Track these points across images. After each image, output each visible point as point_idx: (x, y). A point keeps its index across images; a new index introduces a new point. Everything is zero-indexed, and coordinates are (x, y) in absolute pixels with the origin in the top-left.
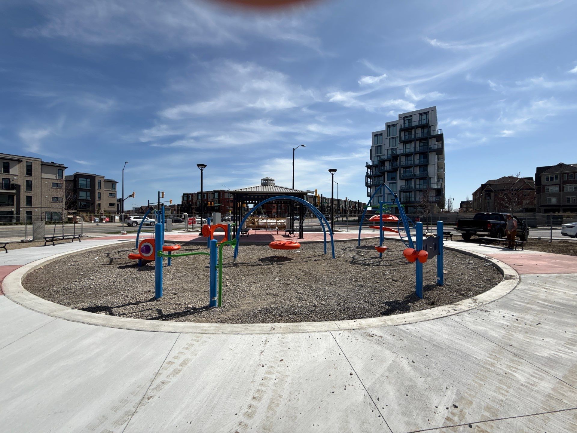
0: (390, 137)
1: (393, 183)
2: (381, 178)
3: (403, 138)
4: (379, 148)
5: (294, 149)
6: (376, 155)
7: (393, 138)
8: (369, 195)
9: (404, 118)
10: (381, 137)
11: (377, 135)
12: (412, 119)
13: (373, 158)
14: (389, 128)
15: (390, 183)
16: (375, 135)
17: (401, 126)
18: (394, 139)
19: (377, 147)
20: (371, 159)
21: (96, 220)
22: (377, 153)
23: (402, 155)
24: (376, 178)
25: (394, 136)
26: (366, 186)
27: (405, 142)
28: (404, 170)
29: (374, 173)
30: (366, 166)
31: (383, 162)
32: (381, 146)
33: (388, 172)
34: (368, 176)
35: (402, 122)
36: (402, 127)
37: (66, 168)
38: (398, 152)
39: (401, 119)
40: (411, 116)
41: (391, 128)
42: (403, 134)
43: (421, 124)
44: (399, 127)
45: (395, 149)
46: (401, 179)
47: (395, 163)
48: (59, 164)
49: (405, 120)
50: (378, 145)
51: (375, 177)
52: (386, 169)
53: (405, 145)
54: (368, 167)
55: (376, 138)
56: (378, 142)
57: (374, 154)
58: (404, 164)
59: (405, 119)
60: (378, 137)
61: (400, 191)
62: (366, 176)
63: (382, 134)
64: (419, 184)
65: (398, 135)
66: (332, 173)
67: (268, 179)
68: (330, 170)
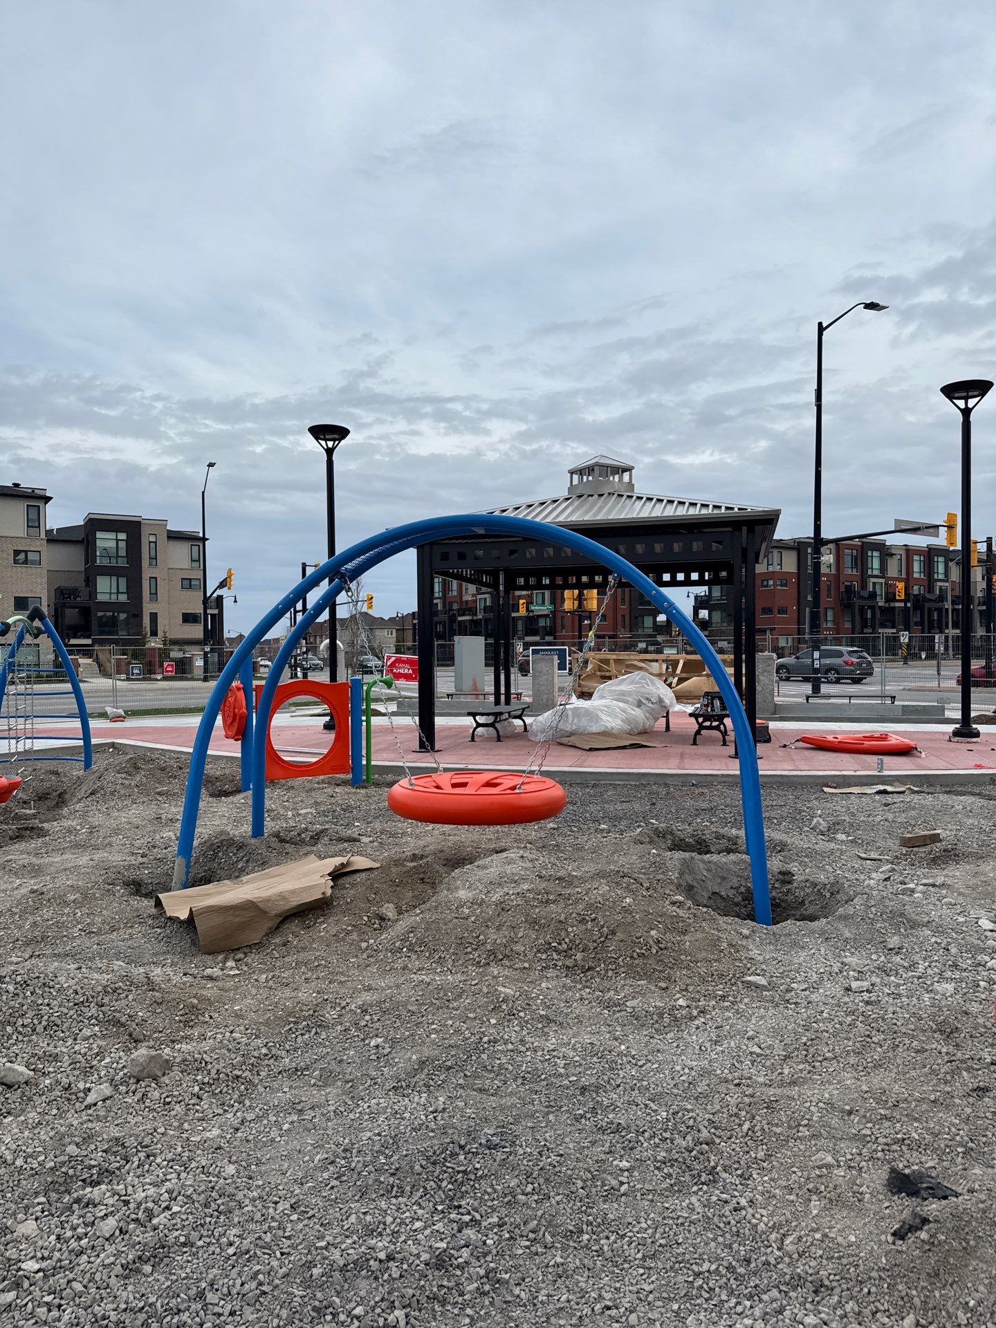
5: (820, 324)
21: (136, 671)
37: (48, 499)
48: (33, 490)
66: (961, 403)
67: (597, 464)
68: (951, 391)
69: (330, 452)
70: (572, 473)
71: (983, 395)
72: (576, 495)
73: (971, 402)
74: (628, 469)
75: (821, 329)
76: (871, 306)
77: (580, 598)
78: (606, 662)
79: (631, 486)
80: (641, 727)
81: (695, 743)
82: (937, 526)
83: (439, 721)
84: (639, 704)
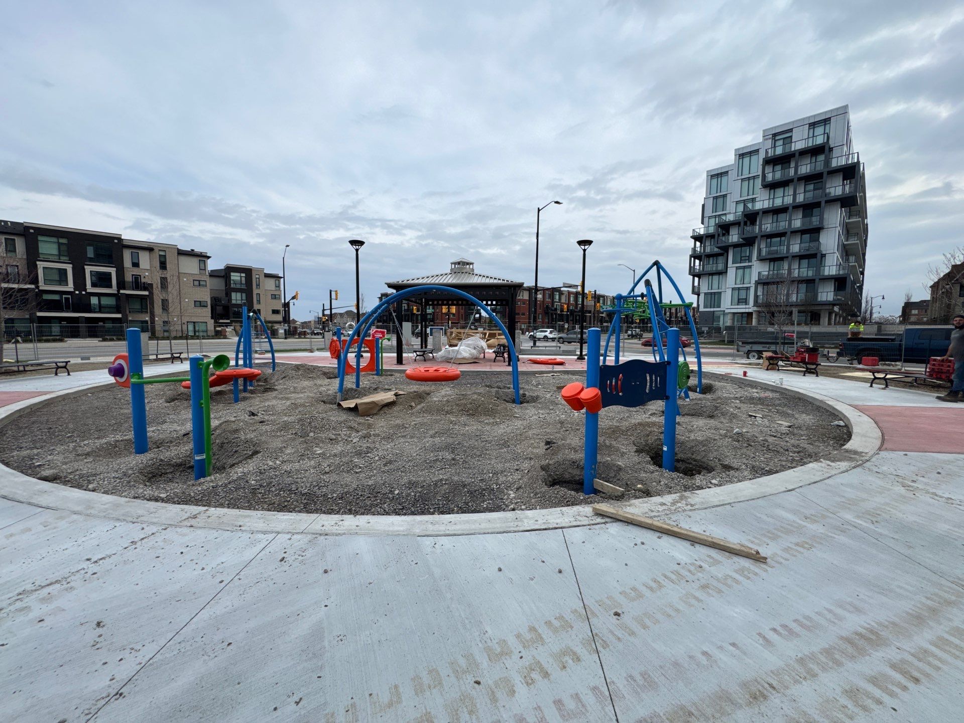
0: (743, 177)
1: (744, 267)
2: (721, 260)
3: (770, 178)
4: (720, 200)
5: (539, 208)
6: (714, 214)
7: (749, 179)
8: (696, 290)
9: (775, 135)
10: (724, 179)
11: (718, 175)
12: (791, 137)
13: (706, 220)
14: (741, 160)
15: (737, 268)
16: (712, 176)
17: (767, 152)
18: (751, 182)
19: (715, 198)
20: (703, 223)
22: (715, 209)
23: (766, 212)
24: (711, 259)
25: (750, 175)
26: (690, 273)
27: (772, 186)
28: (769, 240)
29: (708, 250)
30: (692, 237)
31: (725, 228)
32: (725, 196)
33: (735, 246)
34: (695, 256)
35: (769, 143)
36: (769, 155)
37: (209, 257)
38: (758, 206)
39: (767, 139)
40: (791, 130)
41: (746, 160)
42: (769, 169)
43: (810, 144)
44: (762, 155)
45: (753, 200)
46: (761, 259)
47: (748, 228)
48: (201, 253)
49: (775, 141)
50: (718, 194)
51: (709, 256)
52: (730, 241)
53: (772, 191)
54: (697, 238)
55: (715, 181)
56: (719, 187)
57: (708, 212)
58: (768, 230)
59: (777, 138)
60: (719, 179)
61: (757, 283)
62: (691, 256)
63: (727, 172)
64: (799, 268)
65: (760, 173)
66: (583, 247)
67: (461, 261)
68: (581, 243)
69: (357, 250)
70: (452, 264)
71: (590, 245)
72: (454, 272)
73: (586, 247)
74: (472, 264)
75: (539, 210)
76: (557, 202)
77: (449, 308)
78: (460, 333)
79: (473, 270)
80: (475, 356)
81: (494, 362)
82: (577, 286)
83: (404, 355)
84: (475, 348)
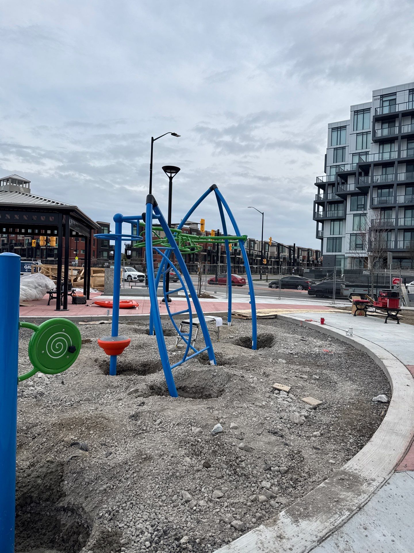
0: (358, 132)
1: (360, 215)
2: (341, 206)
3: (379, 134)
4: (340, 152)
5: (152, 138)
6: (335, 164)
7: (363, 133)
8: (320, 235)
9: (382, 96)
10: (343, 132)
11: (337, 128)
12: (395, 99)
13: (328, 169)
14: (356, 116)
15: (355, 215)
16: (333, 129)
17: (376, 110)
18: (365, 136)
19: (336, 149)
20: (325, 172)
22: (336, 160)
23: (377, 165)
24: (333, 205)
25: (364, 131)
26: (314, 219)
27: (381, 142)
28: (380, 191)
29: (330, 197)
30: (315, 184)
31: (344, 177)
32: (343, 148)
33: (353, 194)
34: (319, 202)
35: (378, 103)
36: (378, 114)
38: (371, 159)
39: (376, 99)
40: (395, 94)
41: (360, 116)
42: (378, 126)
43: (410, 108)
44: (373, 113)
45: (367, 153)
46: (374, 208)
47: (362, 179)
49: (383, 101)
50: (338, 146)
51: (331, 203)
52: (348, 190)
53: (381, 147)
54: (320, 186)
55: (335, 134)
56: (339, 141)
57: (330, 162)
58: (379, 181)
59: (384, 99)
60: (339, 132)
61: (370, 230)
62: (315, 202)
63: (345, 127)
64: (405, 218)
65: (371, 130)
68: (167, 169)
71: (176, 173)
75: (153, 140)
76: (174, 134)
77: (47, 241)
79: (29, 190)
80: (34, 298)
81: (49, 304)
82: (197, 224)
84: (36, 288)
